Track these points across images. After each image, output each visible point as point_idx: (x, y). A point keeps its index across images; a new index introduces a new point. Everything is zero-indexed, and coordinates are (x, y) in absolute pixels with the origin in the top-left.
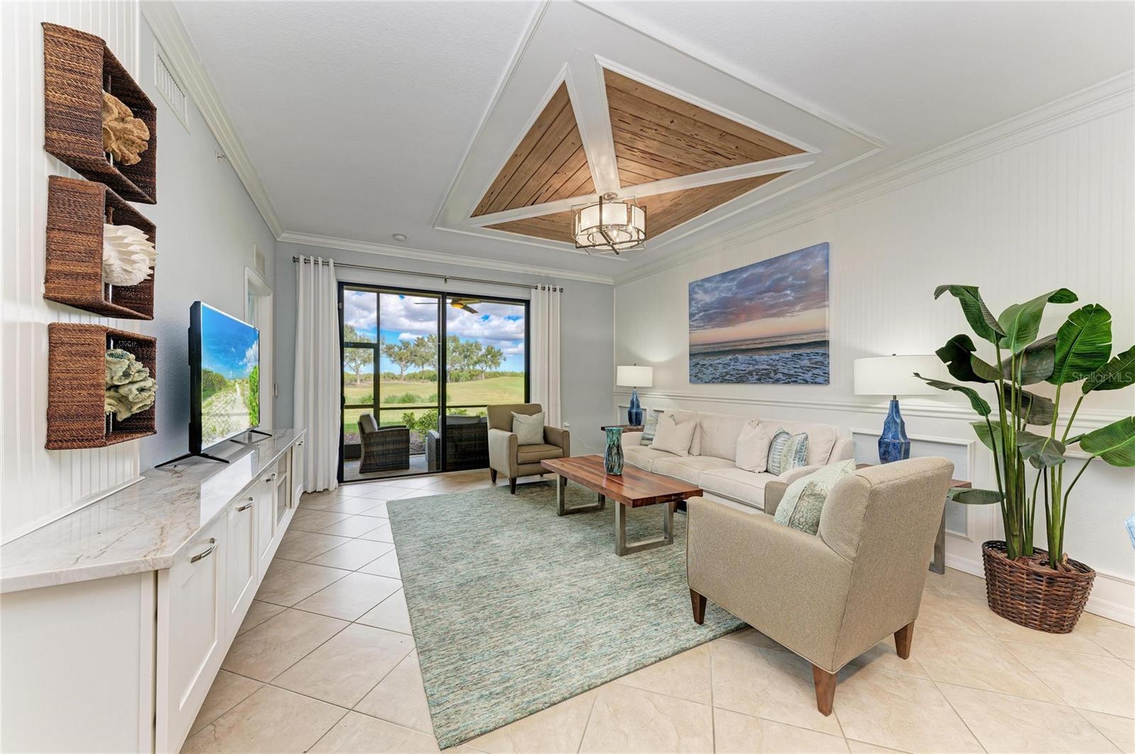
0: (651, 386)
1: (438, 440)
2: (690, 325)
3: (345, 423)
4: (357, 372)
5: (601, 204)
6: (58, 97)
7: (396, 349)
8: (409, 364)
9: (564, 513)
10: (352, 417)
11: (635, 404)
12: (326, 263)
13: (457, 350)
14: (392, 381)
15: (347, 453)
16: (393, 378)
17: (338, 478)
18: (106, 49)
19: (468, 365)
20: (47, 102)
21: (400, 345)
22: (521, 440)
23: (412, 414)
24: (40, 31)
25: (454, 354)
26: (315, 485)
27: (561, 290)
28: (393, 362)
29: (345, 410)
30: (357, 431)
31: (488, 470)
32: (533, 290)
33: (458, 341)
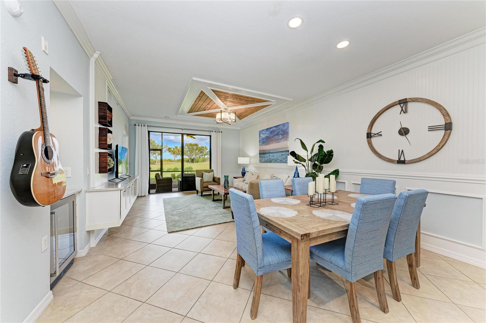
0: (249, 163)
1: (180, 181)
2: (259, 144)
3: (151, 178)
4: (156, 159)
5: (221, 112)
6: (100, 114)
7: (172, 149)
8: (177, 155)
9: (214, 200)
10: (153, 175)
11: (244, 170)
12: (144, 126)
13: (197, 149)
14: (170, 163)
15: (151, 187)
16: (171, 161)
17: (148, 192)
18: (108, 104)
19: (202, 156)
20: (99, 115)
21: (174, 147)
22: (205, 180)
23: (174, 174)
24: (98, 103)
25: (196, 151)
26: (141, 194)
27: (221, 132)
28: (171, 154)
29: (151, 172)
30: (155, 180)
31: (196, 191)
32: (212, 132)
33: (198, 146)
